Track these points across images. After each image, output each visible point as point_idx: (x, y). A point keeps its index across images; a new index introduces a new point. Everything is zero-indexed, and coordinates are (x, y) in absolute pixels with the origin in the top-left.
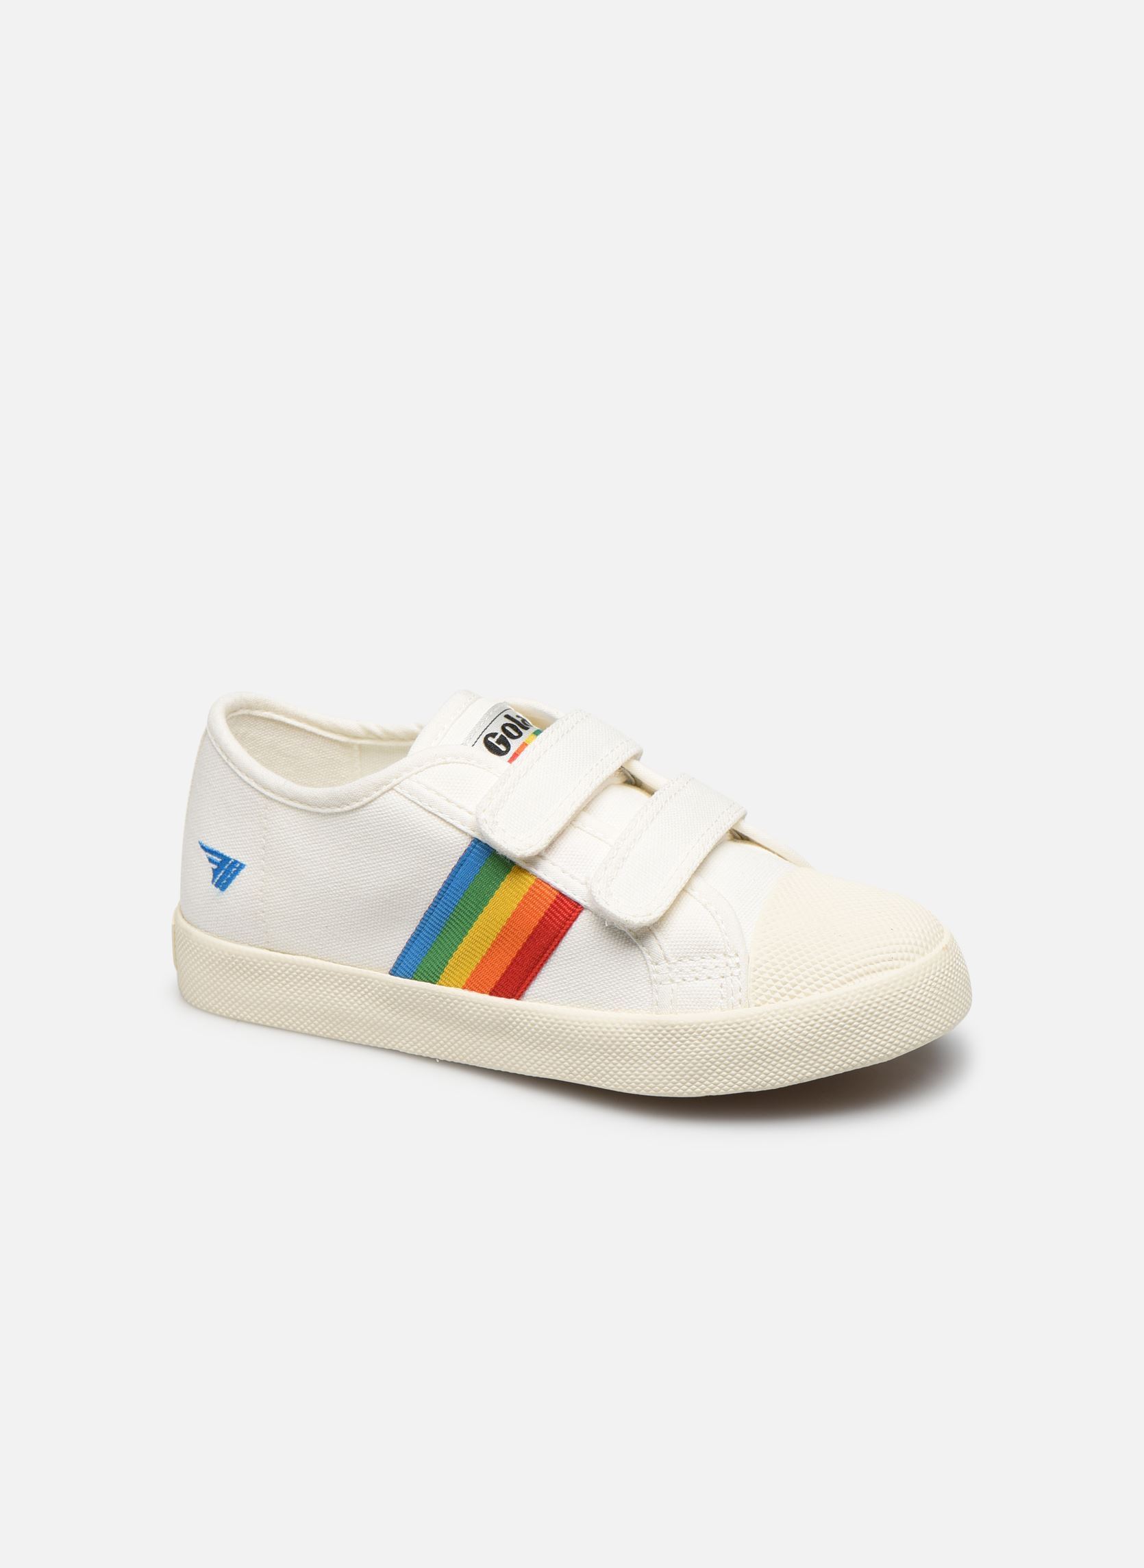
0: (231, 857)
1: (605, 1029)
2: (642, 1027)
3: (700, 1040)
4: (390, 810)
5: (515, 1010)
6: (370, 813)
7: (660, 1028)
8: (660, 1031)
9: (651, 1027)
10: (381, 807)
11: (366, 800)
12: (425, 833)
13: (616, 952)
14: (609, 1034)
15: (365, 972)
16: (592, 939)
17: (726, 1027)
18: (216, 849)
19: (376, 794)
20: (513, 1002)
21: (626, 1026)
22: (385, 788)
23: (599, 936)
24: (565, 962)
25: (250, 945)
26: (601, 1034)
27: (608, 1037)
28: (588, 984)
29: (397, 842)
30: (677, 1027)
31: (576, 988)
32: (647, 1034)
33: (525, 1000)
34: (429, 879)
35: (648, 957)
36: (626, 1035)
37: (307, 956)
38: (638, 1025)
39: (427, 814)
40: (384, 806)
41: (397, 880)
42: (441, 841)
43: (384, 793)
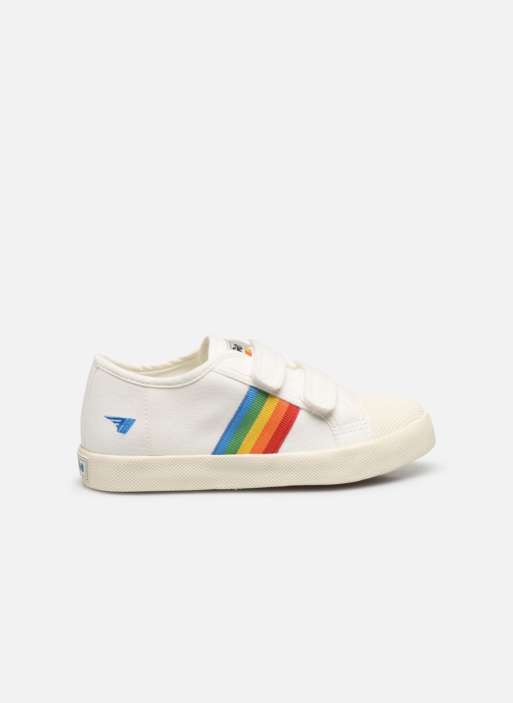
0: (127, 418)
1: (320, 458)
2: (336, 453)
3: (361, 455)
4: (212, 380)
5: (276, 458)
6: (202, 382)
7: (344, 452)
8: (344, 454)
9: (340, 453)
10: (207, 379)
11: (199, 377)
12: (229, 387)
13: (317, 425)
14: (322, 459)
15: (200, 456)
16: (306, 421)
17: (370, 447)
18: (117, 416)
19: (204, 374)
20: (274, 454)
21: (329, 454)
22: (207, 371)
23: (309, 419)
24: (295, 433)
25: (140, 455)
26: (318, 460)
27: (322, 461)
28: (307, 441)
29: (216, 393)
30: (351, 451)
31: (302, 443)
32: (338, 456)
33: (279, 453)
34: (231, 407)
35: (331, 425)
36: (329, 458)
37: (170, 455)
38: (334, 453)
39: (229, 379)
40: (209, 378)
41: (217, 410)
42: (236, 389)
43: (207, 373)
